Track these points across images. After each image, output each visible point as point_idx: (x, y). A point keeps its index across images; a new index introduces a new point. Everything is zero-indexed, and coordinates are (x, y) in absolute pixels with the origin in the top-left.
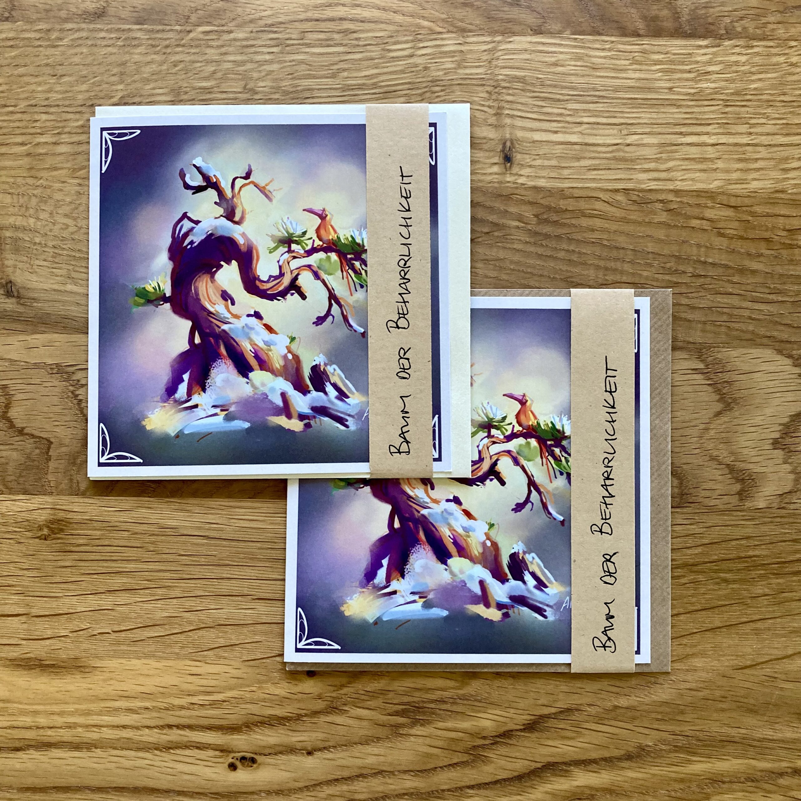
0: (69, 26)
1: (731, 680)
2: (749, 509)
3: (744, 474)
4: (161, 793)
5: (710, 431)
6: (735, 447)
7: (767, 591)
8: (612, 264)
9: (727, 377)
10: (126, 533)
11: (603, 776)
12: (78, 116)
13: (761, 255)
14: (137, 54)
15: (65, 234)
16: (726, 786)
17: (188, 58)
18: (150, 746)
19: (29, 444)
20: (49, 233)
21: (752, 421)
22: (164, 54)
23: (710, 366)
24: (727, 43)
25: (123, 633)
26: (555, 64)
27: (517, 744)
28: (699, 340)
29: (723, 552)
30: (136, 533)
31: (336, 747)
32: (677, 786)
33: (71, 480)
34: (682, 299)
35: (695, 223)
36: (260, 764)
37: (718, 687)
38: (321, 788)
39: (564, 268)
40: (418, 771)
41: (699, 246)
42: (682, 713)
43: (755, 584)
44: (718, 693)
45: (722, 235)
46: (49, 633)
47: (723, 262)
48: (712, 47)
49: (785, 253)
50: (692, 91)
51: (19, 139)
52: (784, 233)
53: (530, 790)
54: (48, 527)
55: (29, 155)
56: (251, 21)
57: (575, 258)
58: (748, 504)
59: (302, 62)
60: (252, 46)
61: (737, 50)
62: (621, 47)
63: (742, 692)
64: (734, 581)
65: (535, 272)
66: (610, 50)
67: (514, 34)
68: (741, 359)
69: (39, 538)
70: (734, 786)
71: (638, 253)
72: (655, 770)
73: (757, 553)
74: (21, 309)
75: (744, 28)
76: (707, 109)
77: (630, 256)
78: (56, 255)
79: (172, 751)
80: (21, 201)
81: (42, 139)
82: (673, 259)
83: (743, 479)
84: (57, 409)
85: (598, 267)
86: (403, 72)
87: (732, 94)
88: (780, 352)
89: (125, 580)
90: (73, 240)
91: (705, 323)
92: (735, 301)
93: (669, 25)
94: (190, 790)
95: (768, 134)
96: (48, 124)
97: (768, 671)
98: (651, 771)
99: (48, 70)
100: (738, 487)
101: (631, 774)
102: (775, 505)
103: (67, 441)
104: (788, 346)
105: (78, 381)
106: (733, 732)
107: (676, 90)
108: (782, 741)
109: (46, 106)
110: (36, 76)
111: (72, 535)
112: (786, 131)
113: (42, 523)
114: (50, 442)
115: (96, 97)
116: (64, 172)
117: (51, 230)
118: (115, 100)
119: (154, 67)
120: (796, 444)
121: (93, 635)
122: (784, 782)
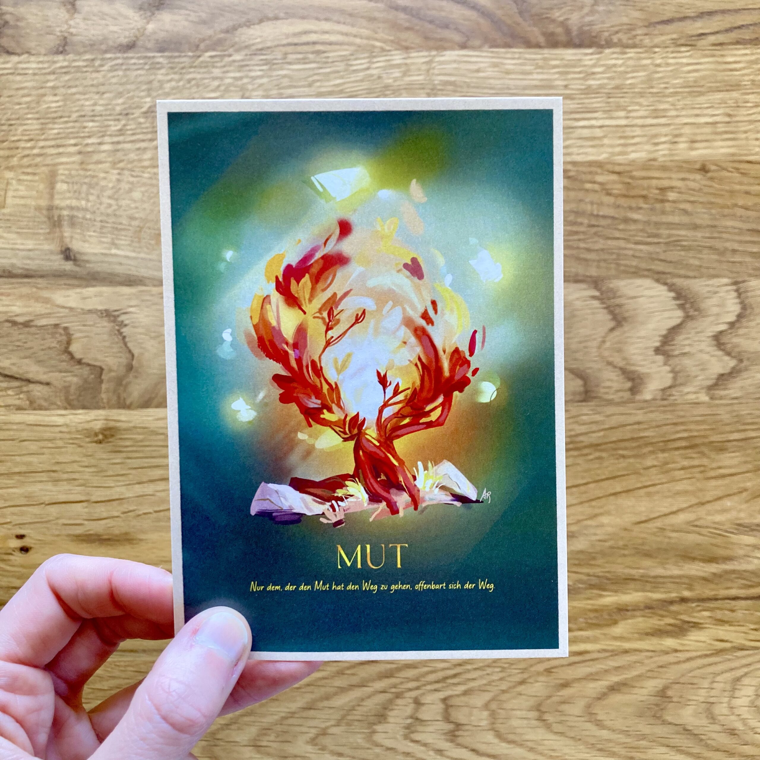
0: (108, 56)
7: (655, 463)
12: (116, 123)
13: (640, 208)
14: (160, 75)
15: (109, 211)
17: (199, 76)
19: (86, 371)
20: (97, 211)
22: (181, 73)
24: (607, 51)
26: (478, 71)
33: (119, 397)
35: (588, 186)
41: (592, 203)
42: (594, 558)
45: (609, 194)
46: (105, 515)
48: (596, 54)
49: (658, 206)
50: (583, 87)
51: (72, 141)
52: (657, 192)
54: (102, 434)
55: (80, 153)
56: (246, 47)
59: (285, 76)
60: (247, 65)
61: (615, 56)
62: (527, 56)
66: (519, 58)
67: (445, 49)
69: (96, 442)
73: (646, 434)
74: (77, 269)
75: (620, 40)
78: (102, 227)
80: (76, 187)
81: (90, 141)
84: (107, 344)
86: (362, 81)
87: (613, 88)
88: (658, 281)
90: (115, 215)
93: (563, 38)
95: (641, 117)
96: (94, 129)
97: (659, 523)
99: (94, 89)
102: (659, 397)
103: (115, 368)
104: (664, 276)
105: (122, 322)
107: (570, 87)
108: (671, 577)
109: (93, 116)
110: (84, 94)
111: (121, 439)
112: (655, 115)
113: (97, 431)
114: (102, 369)
115: (130, 108)
116: (107, 165)
117: (98, 209)
118: (144, 109)
119: (173, 84)
120: (673, 350)
121: (139, 515)
122: (674, 608)
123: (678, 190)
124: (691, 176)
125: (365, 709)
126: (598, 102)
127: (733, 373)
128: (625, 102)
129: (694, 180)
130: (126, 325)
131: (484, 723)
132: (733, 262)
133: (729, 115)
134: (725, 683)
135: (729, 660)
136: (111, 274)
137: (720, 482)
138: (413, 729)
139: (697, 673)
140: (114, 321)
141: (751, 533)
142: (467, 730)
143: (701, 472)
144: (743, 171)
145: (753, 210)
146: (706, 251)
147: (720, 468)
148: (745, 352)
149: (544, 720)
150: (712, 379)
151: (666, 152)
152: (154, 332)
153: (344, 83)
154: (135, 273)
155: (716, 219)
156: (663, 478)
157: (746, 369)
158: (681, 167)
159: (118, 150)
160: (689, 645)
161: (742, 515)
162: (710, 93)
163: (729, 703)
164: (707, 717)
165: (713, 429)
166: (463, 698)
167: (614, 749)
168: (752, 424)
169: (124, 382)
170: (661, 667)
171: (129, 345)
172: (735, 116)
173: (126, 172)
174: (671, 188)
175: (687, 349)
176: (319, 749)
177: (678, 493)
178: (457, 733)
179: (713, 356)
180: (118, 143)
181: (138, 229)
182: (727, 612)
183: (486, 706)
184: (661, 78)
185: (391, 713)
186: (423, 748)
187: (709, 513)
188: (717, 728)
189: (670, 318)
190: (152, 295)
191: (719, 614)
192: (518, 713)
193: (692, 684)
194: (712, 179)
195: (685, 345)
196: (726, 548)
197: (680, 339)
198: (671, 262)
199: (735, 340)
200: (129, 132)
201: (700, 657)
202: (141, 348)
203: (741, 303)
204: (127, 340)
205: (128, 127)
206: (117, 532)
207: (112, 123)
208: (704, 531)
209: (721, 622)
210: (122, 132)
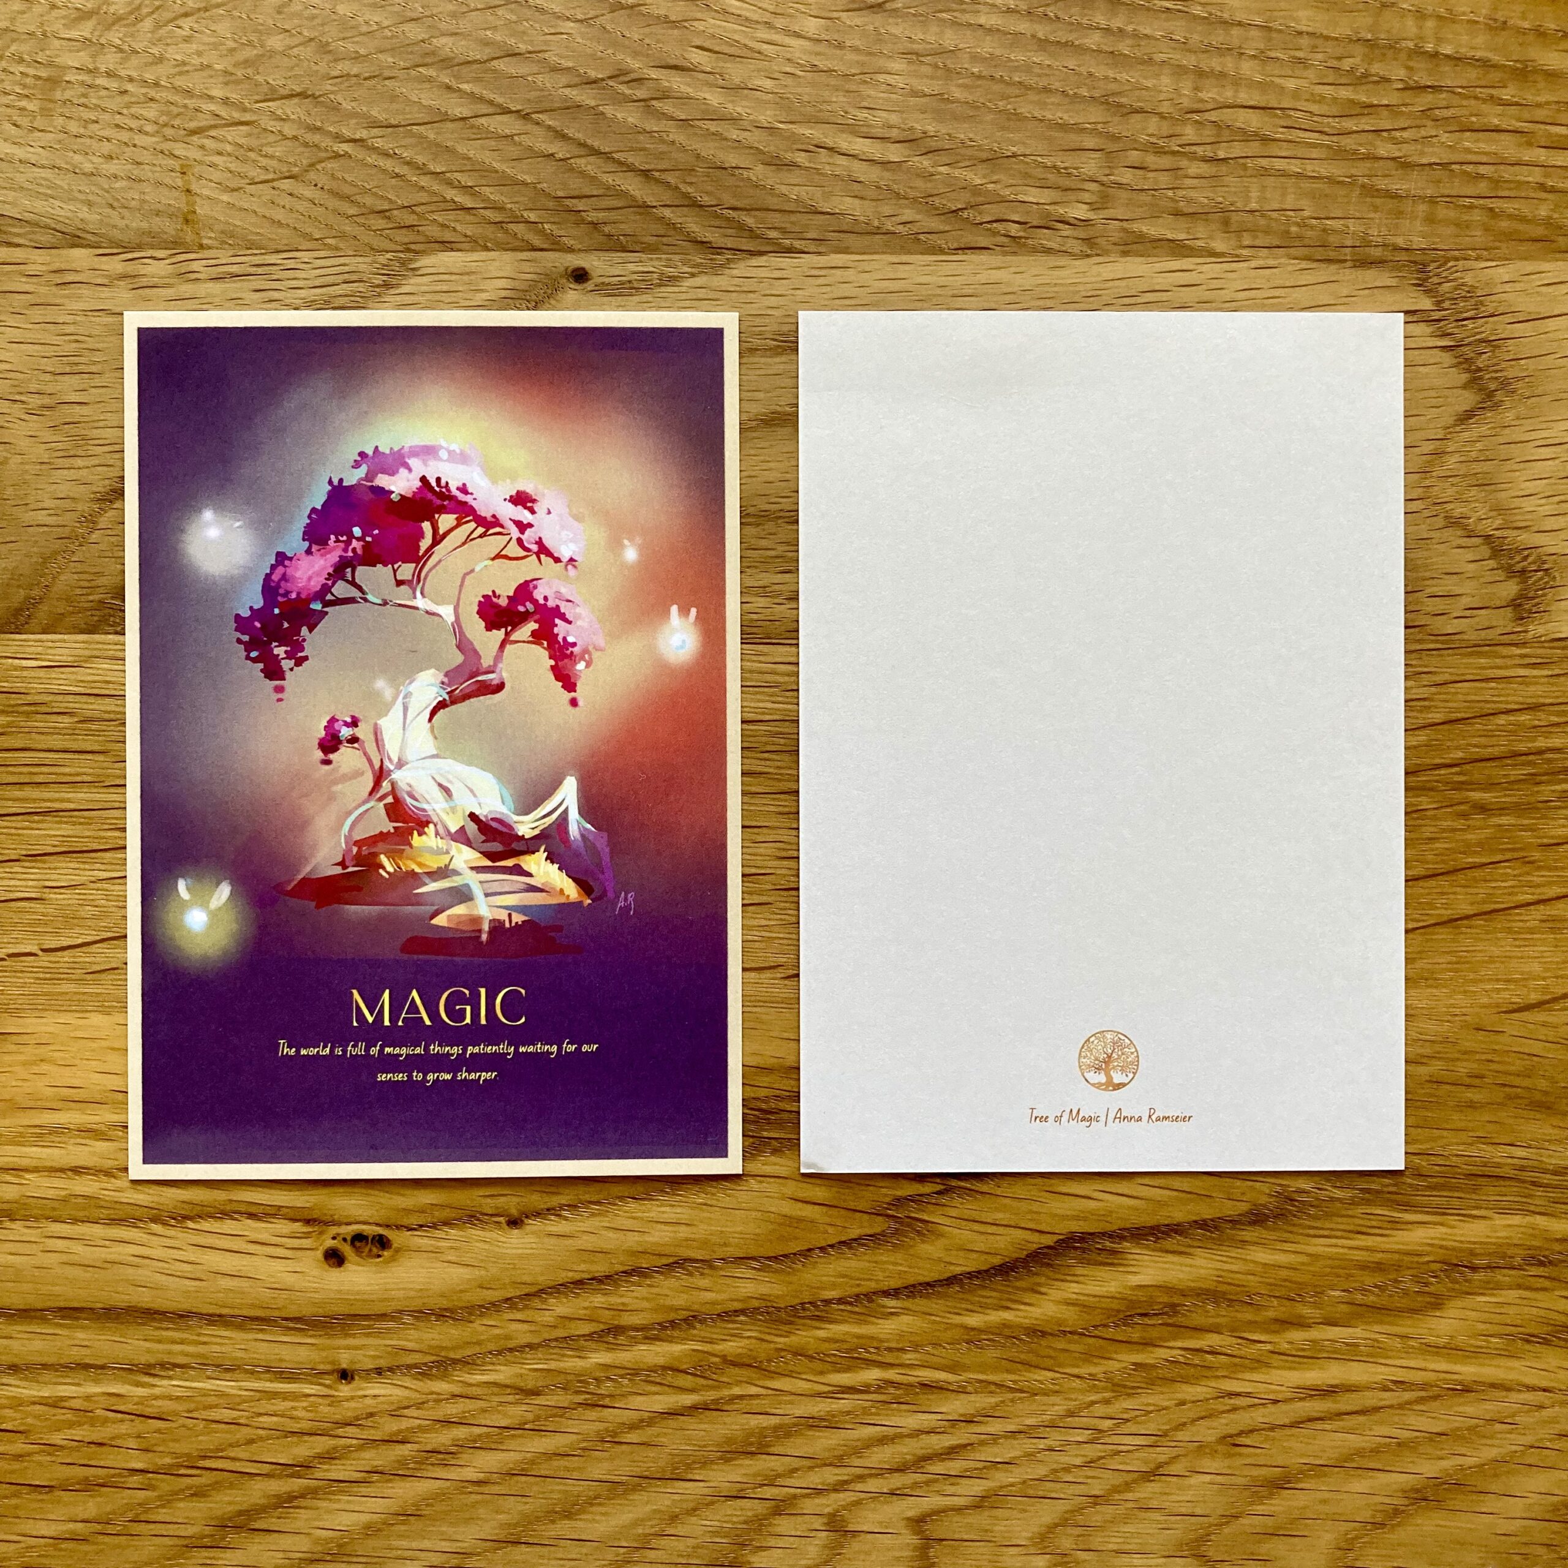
1: (1493, 1037)
2: (1538, 641)
3: (1526, 558)
4: (170, 1320)
5: (1446, 458)
6: (1503, 495)
8: (1215, 63)
9: (1487, 328)
10: (66, 719)
11: (1199, 1262)
16: (1479, 1276)
18: (138, 1213)
21: (1544, 434)
23: (1446, 304)
25: (66, 953)
27: (999, 1192)
28: (1418, 242)
29: (1475, 741)
30: (90, 720)
31: (576, 1206)
32: (1369, 1280)
34: (1378, 143)
36: (398, 1251)
37: (1465, 1053)
38: (544, 1301)
39: (1100, 71)
40: (769, 1258)
43: (1551, 814)
44: (1463, 1068)
47: (1479, 54)
53: (1028, 1297)
57: (1125, 47)
58: (1535, 629)
63: (1518, 1065)
64: (1502, 810)
65: (1032, 81)
68: (1518, 286)
70: (1500, 1276)
71: (1274, 35)
72: (1318, 1246)
77: (1255, 42)
79: (190, 1224)
82: (1359, 50)
83: (1523, 571)
85: (1180, 71)
89: (66, 830)
91: (1432, 201)
92: (1507, 147)
94: (237, 1312)
98: (1311, 1250)
100: (1511, 588)
101: (1261, 1255)
106: (1499, 1154)
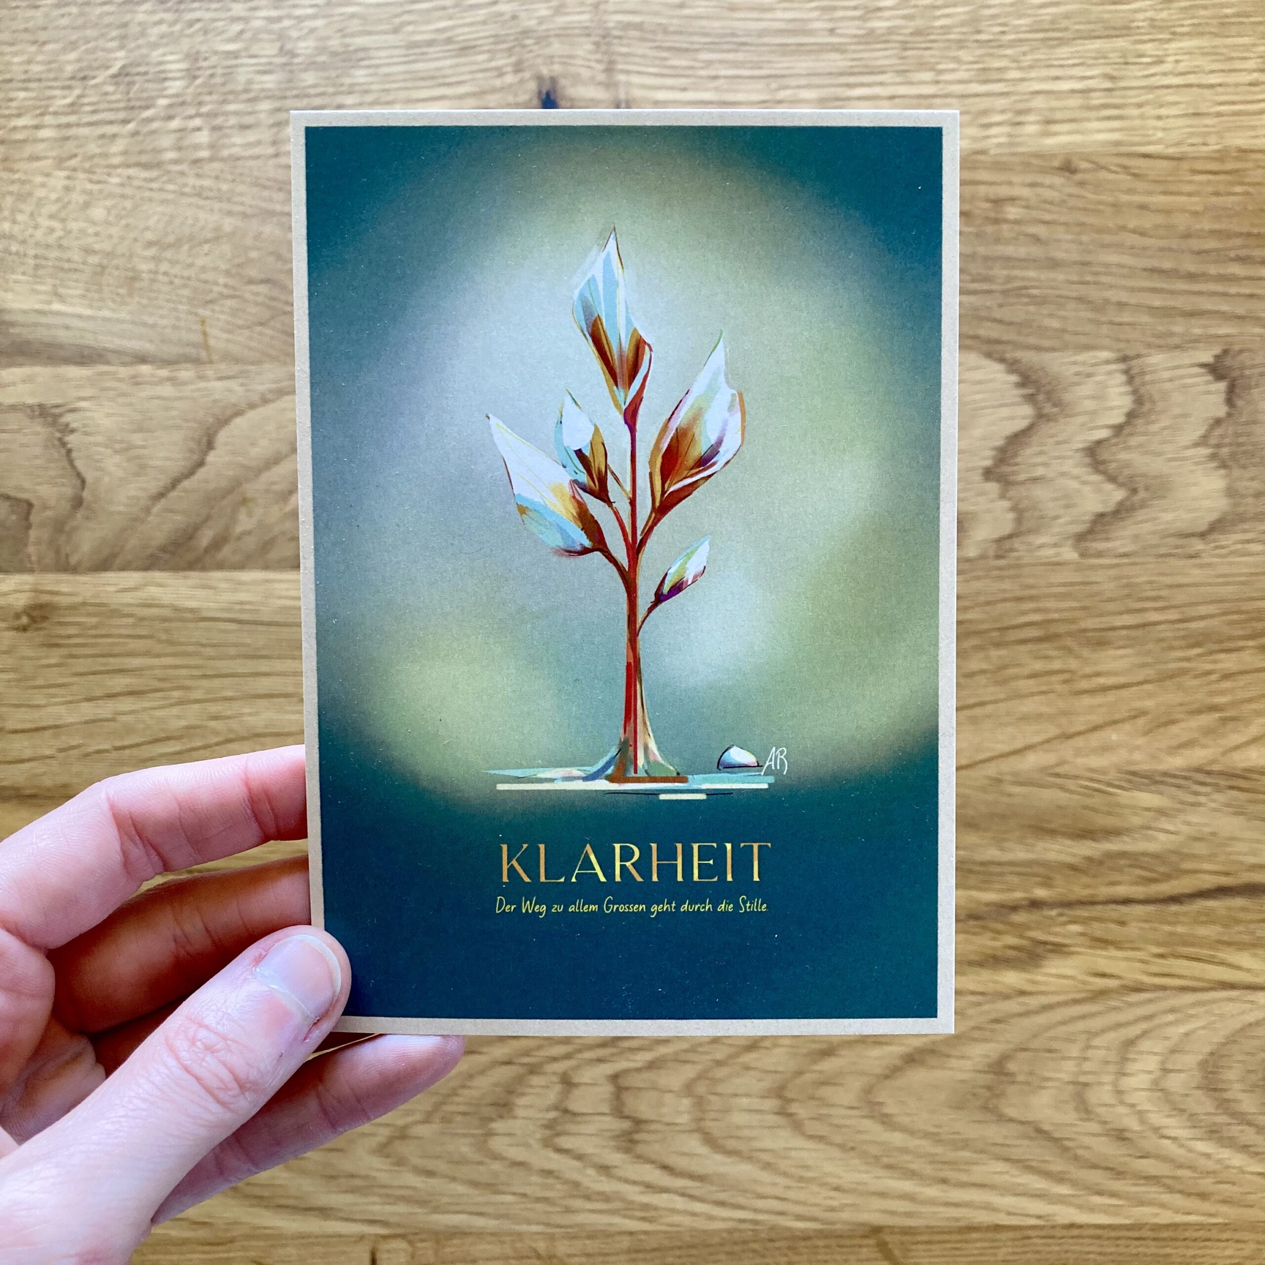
7: (984, 666)
12: (66, 92)
14: (142, 13)
15: (51, 240)
17: (207, 16)
20: (29, 240)
22: (177, 11)
33: (58, 552)
46: (28, 753)
49: (990, 229)
50: (862, 32)
52: (988, 205)
54: (29, 615)
59: (353, 16)
69: (17, 629)
76: (881, 53)
78: (37, 267)
81: (19, 122)
84: (38, 462)
87: (912, 34)
88: (989, 355)
90: (60, 246)
96: (27, 103)
97: (991, 770)
99: (28, 37)
102: (991, 553)
103: (52, 503)
104: (999, 347)
105: (67, 425)
107: (839, 31)
108: (1012, 863)
109: (24, 81)
110: (12, 44)
111: (61, 624)
112: (983, 77)
113: (19, 609)
114: (30, 505)
115: (90, 68)
116: (50, 161)
117: (31, 236)
118: (114, 70)
119: (164, 28)
120: (1014, 473)
121: (87, 755)
122: (1019, 918)
123: (1023, 203)
124: (1048, 180)
125: (475, 1093)
126: (887, 57)
127: (1121, 512)
128: (932, 56)
129: (1050, 187)
130: (72, 431)
131: (684, 1119)
132: (1120, 324)
133: (1112, 78)
134: (1108, 1049)
135: (1115, 1009)
136: (50, 345)
137: (1098, 700)
138: (559, 1128)
139: (1062, 1030)
140: (54, 423)
141: (1153, 788)
142: (653, 1132)
143: (1065, 682)
144: (1136, 171)
145: (1151, 237)
146: (1071, 305)
147: (1098, 674)
148: (1144, 475)
149: (791, 1115)
150: (1084, 522)
151: (1002, 140)
152: (120, 442)
153: (453, 28)
154: (92, 343)
155: (1090, 252)
156: (999, 692)
157: (1143, 505)
158: (1028, 164)
159: (67, 139)
160: (1045, 983)
161: (1137, 756)
162: (1079, 41)
163: (1115, 1084)
164: (1077, 1109)
165: (1084, 608)
166: (646, 1075)
167: (913, 1166)
168: (1155, 599)
169: (67, 528)
170: (997, 1021)
171: (79, 464)
172: (1121, 78)
173: (81, 175)
174: (1012, 200)
175: (1040, 471)
176: (393, 1164)
177: (1025, 718)
178: (636, 1137)
179: (1084, 483)
180: (68, 126)
181: (99, 269)
182: (1113, 926)
183: (688, 1089)
184: (994, 17)
185: (522, 1101)
186: (577, 1164)
187: (1078, 752)
188: (1094, 1127)
189: (1012, 418)
190: (120, 380)
191: (1098, 929)
192: (745, 1101)
193: (1050, 1051)
194: (1082, 184)
195: (1035, 465)
196: (1109, 814)
197: (1028, 454)
198: (1011, 324)
199: (1123, 456)
200: (88, 108)
201: (1065, 1004)
202: (98, 469)
203: (1135, 392)
204: (74, 455)
205: (86, 100)
206: (48, 782)
207: (57, 92)
208: (1071, 784)
209: (1103, 943)
210: (76, 108)
